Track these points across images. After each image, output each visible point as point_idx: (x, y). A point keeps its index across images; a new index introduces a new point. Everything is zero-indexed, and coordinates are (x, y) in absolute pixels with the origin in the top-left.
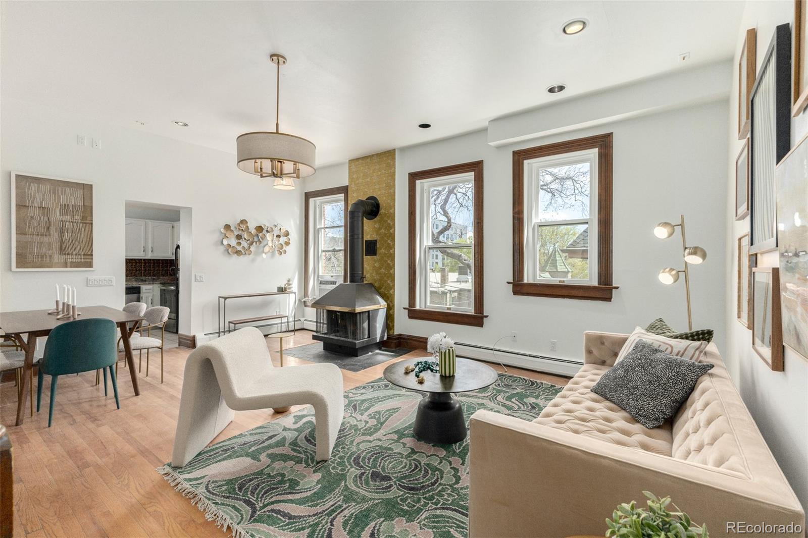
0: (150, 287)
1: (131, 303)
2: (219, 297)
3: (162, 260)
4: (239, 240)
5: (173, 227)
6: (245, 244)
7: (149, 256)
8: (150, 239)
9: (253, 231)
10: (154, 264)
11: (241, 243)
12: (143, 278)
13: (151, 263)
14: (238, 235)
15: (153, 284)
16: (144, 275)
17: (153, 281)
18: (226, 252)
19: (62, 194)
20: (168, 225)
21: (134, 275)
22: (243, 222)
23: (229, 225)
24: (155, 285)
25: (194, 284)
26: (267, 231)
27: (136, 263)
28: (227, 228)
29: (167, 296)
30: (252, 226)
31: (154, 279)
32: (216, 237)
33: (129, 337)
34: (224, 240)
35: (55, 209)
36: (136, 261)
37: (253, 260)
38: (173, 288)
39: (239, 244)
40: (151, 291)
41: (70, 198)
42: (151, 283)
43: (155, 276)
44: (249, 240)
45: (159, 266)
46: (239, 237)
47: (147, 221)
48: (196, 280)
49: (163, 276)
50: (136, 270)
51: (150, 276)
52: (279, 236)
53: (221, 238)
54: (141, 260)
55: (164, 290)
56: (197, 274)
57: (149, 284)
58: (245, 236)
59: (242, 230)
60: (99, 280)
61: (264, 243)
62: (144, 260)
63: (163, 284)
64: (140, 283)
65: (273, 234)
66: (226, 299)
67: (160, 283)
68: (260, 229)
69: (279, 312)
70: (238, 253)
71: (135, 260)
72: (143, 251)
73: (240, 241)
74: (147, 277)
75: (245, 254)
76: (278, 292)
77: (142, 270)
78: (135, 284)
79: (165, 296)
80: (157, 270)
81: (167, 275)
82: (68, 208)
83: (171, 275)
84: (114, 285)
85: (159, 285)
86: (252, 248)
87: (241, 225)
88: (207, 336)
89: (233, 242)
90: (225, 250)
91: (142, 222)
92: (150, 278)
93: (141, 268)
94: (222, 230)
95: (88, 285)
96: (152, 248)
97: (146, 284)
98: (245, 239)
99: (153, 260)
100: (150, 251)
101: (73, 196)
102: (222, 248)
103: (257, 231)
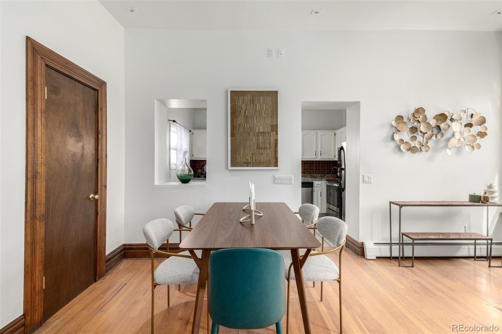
0: (319, 182)
1: (305, 204)
2: (391, 203)
3: (327, 161)
4: (414, 133)
5: (335, 134)
6: (420, 138)
7: (319, 158)
8: (319, 144)
9: (433, 123)
10: (322, 165)
11: (416, 137)
12: (315, 175)
13: (320, 164)
14: (413, 127)
15: (321, 180)
16: (315, 173)
17: (321, 178)
18: (397, 149)
19: (258, 103)
20: (331, 133)
21: (309, 173)
22: (421, 111)
23: (402, 116)
24: (323, 181)
25: (362, 185)
26: (452, 120)
27: (310, 164)
28: (399, 120)
29: (331, 191)
30: (431, 114)
31: (322, 176)
32: (386, 132)
33: (301, 268)
34: (395, 135)
35: (253, 116)
36: (310, 163)
37: (431, 159)
38: (336, 185)
39: (413, 138)
40: (321, 186)
41: (263, 105)
42: (320, 179)
43: (322, 174)
44: (426, 133)
45: (325, 166)
46: (414, 130)
47: (317, 131)
48: (364, 181)
49: (328, 174)
50: (310, 169)
51: (319, 174)
52: (470, 125)
53: (391, 133)
54: (313, 161)
55: (329, 186)
56: (364, 175)
57: (319, 180)
58: (422, 128)
59: (418, 121)
60: (283, 179)
61: (448, 135)
62: (316, 161)
63: (328, 181)
64: (313, 179)
65: (461, 124)
66: (401, 206)
67: (327, 180)
68: (442, 117)
69: (469, 228)
70: (412, 150)
71: (310, 161)
72: (314, 154)
73: (415, 135)
74: (317, 175)
75: (421, 150)
76: (470, 201)
77: (314, 169)
78: (310, 180)
79: (330, 191)
80: (324, 169)
81: (330, 174)
82: (261, 115)
83: (333, 173)
84: (293, 183)
85: (326, 181)
86: (430, 144)
87: (415, 115)
88: (377, 247)
89: (406, 136)
90: (396, 147)
91: (314, 132)
92: (319, 175)
93: (314, 167)
94: (394, 123)
95: (275, 183)
96: (320, 152)
97: (317, 180)
98: (421, 132)
99: (321, 161)
100: (319, 155)
101: (265, 103)
102: (392, 145)
103: (437, 120)
